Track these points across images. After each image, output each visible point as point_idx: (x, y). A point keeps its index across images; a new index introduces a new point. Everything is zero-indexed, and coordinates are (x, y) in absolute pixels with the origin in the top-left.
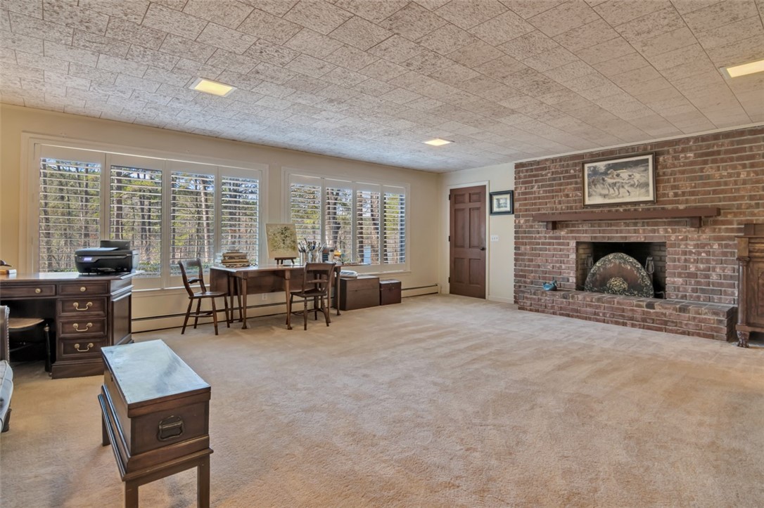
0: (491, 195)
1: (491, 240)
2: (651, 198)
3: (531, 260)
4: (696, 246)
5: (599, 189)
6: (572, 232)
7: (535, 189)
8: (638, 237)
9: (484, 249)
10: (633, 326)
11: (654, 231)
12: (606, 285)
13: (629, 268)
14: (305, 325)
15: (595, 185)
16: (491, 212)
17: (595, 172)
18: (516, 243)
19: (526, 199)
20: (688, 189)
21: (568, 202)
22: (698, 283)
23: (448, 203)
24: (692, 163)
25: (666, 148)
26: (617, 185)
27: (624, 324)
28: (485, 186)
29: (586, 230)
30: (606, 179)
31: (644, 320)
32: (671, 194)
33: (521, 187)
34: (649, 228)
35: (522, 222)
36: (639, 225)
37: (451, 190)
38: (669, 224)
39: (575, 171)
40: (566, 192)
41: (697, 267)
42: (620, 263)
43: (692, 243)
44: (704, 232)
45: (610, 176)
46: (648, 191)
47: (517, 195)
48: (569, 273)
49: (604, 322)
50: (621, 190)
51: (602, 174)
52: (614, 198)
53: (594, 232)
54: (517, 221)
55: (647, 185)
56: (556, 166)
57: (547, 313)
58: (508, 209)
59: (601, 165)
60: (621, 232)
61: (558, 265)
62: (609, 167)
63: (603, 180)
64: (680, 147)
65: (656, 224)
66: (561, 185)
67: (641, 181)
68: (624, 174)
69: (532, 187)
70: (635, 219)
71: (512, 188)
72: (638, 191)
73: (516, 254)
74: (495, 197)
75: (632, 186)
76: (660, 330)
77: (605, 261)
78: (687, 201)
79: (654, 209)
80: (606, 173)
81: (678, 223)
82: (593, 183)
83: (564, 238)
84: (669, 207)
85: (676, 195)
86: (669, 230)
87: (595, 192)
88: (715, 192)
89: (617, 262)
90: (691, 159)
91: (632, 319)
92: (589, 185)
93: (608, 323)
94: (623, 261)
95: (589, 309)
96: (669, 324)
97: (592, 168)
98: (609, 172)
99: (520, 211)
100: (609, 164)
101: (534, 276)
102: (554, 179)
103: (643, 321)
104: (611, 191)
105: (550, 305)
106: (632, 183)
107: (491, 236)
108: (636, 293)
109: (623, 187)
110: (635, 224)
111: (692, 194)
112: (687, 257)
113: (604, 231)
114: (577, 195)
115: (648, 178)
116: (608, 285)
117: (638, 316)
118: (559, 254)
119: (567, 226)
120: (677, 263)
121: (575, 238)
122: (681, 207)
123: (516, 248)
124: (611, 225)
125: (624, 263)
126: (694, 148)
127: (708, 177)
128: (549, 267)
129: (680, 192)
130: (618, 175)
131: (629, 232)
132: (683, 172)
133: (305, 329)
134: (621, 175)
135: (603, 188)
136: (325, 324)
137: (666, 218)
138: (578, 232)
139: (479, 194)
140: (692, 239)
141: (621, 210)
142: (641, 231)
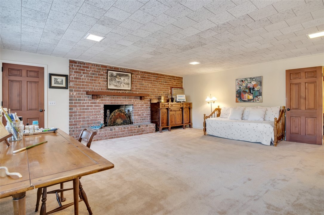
0: (50, 75)
2: (130, 89)
3: (81, 115)
5: (113, 82)
6: (102, 100)
7: (83, 77)
8: (126, 103)
9: (42, 111)
10: (135, 135)
11: (130, 101)
12: (115, 122)
13: (123, 114)
15: (112, 81)
16: (51, 87)
17: (112, 75)
18: (70, 106)
19: (76, 82)
20: (139, 87)
21: (100, 86)
22: (141, 117)
24: (140, 79)
25: (133, 72)
26: (120, 82)
27: (132, 135)
29: (108, 100)
30: (116, 79)
32: (135, 88)
33: (74, 75)
34: (129, 99)
35: (75, 94)
36: (126, 98)
37: (3, 64)
38: (135, 98)
39: (103, 72)
40: (99, 82)
41: (141, 112)
42: (120, 113)
43: (140, 105)
44: (142, 101)
45: (118, 78)
46: (129, 86)
47: (71, 78)
48: (101, 119)
50: (121, 84)
51: (115, 76)
52: (118, 87)
53: (111, 100)
54: (71, 94)
55: (129, 84)
56: (94, 68)
58: (64, 85)
59: (115, 73)
60: (121, 101)
61: (95, 116)
63: (115, 79)
64: (137, 73)
65: (131, 98)
66: (97, 77)
67: (127, 82)
68: (122, 78)
69: (81, 76)
70: (126, 96)
71: (67, 73)
73: (70, 112)
74: (53, 77)
75: (125, 83)
77: (115, 113)
78: (139, 91)
79: (131, 93)
80: (116, 77)
82: (111, 80)
83: (98, 103)
84: (134, 92)
85: (136, 89)
86: (134, 100)
87: (112, 83)
88: (145, 89)
89: (119, 112)
90: (140, 78)
92: (110, 80)
93: (127, 136)
94: (120, 112)
96: (144, 131)
97: (111, 73)
98: (117, 76)
99: (74, 87)
100: (117, 73)
101: (83, 123)
102: (93, 74)
103: (138, 132)
104: (118, 84)
106: (125, 82)
107: (49, 102)
108: (125, 123)
109: (122, 83)
110: (125, 98)
111: (140, 89)
112: (139, 109)
113: (115, 100)
114: (104, 84)
115: (129, 81)
116: (116, 122)
118: (96, 111)
119: (100, 98)
120: (136, 111)
121: (103, 103)
122: (137, 93)
123: (70, 109)
125: (121, 113)
126: (140, 74)
127: (143, 84)
128: (91, 118)
129: (137, 88)
130: (120, 78)
131: (123, 101)
132: (138, 82)
134: (121, 78)
135: (115, 83)
137: (134, 96)
138: (105, 100)
139: (36, 72)
140: (140, 104)
141: (121, 92)
142: (127, 101)
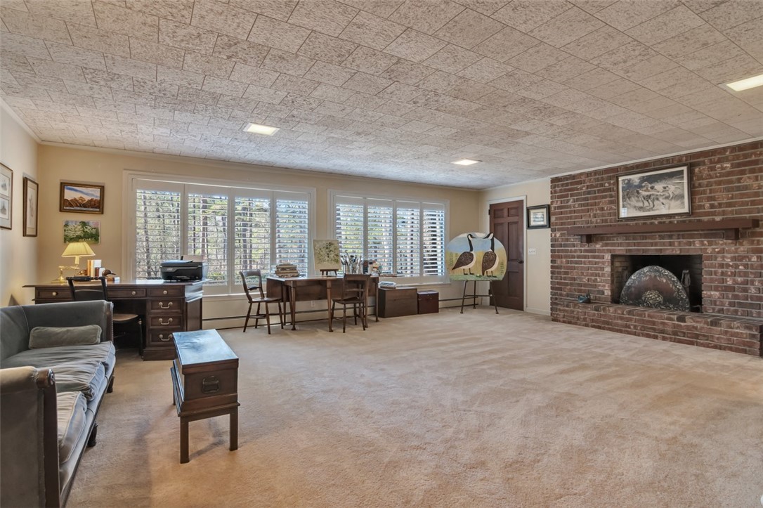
0: (528, 210)
1: (529, 254)
2: (686, 210)
3: (566, 273)
4: (734, 259)
5: (634, 201)
6: (607, 245)
7: (570, 203)
8: (673, 250)
9: (522, 262)
10: (664, 339)
11: (689, 243)
12: (641, 298)
13: (665, 281)
14: (344, 329)
15: (629, 198)
16: (529, 226)
17: (629, 184)
18: (552, 256)
19: (562, 213)
20: (725, 201)
21: (603, 215)
22: (736, 297)
23: (488, 217)
24: (729, 174)
25: (701, 159)
26: (652, 197)
27: (656, 337)
28: (523, 201)
29: (621, 243)
30: (640, 191)
31: (675, 333)
32: (707, 205)
33: (557, 202)
34: (685, 240)
35: (558, 235)
36: (674, 237)
37: (491, 205)
38: (706, 236)
39: (610, 184)
40: (601, 205)
41: (734, 280)
42: (655, 276)
43: (729, 255)
44: (741, 244)
45: (645, 189)
46: (683, 203)
47: (553, 209)
48: (604, 286)
49: (635, 335)
50: (656, 202)
51: (636, 186)
52: (649, 210)
53: (629, 245)
54: (553, 235)
55: (682, 197)
56: (590, 180)
57: (579, 325)
58: (544, 223)
59: (635, 178)
60: (656, 244)
61: (593, 278)
62: (643, 180)
63: (638, 192)
64: (716, 158)
65: (692, 236)
66: (596, 198)
67: (676, 193)
68: (659, 186)
69: (568, 201)
70: (670, 232)
71: (548, 202)
72: (673, 203)
73: (552, 267)
74: (532, 212)
75: (667, 198)
76: (691, 343)
77: (640, 274)
78: (724, 213)
79: (690, 221)
80: (640, 186)
81: (715, 236)
82: (627, 196)
83: (599, 251)
84: (705, 219)
85: (712, 206)
86: (706, 242)
87: (630, 204)
88: (753, 203)
89: (653, 274)
90: (728, 169)
91: (662, 332)
92: (623, 198)
93: (639, 336)
94: (658, 274)
95: (620, 322)
96: (700, 337)
97: (626, 181)
98: (643, 184)
99: (556, 224)
100: (643, 177)
101: (570, 289)
102: (589, 193)
103: (674, 335)
104: (646, 204)
105: (582, 317)
106: (667, 195)
107: (529, 250)
108: (671, 306)
109: (658, 199)
110: (670, 237)
111: (729, 205)
112: (724, 270)
113: (639, 244)
114: (611, 209)
115: (683, 190)
116: (643, 298)
117: (669, 329)
118: (594, 267)
119: (602, 239)
120: (713, 276)
121: (610, 251)
122: (718, 219)
123: (552, 262)
124: (645, 238)
125: (660, 277)
126: (730, 158)
127: (746, 188)
128: (584, 280)
129: (716, 203)
130: (652, 188)
131: (664, 244)
132: (719, 183)
133: (344, 332)
134: (656, 187)
135: (637, 201)
136: (362, 328)
137: (702, 230)
138: (613, 245)
139: (517, 208)
140: (729, 252)
141: (656, 222)
142: (676, 244)
